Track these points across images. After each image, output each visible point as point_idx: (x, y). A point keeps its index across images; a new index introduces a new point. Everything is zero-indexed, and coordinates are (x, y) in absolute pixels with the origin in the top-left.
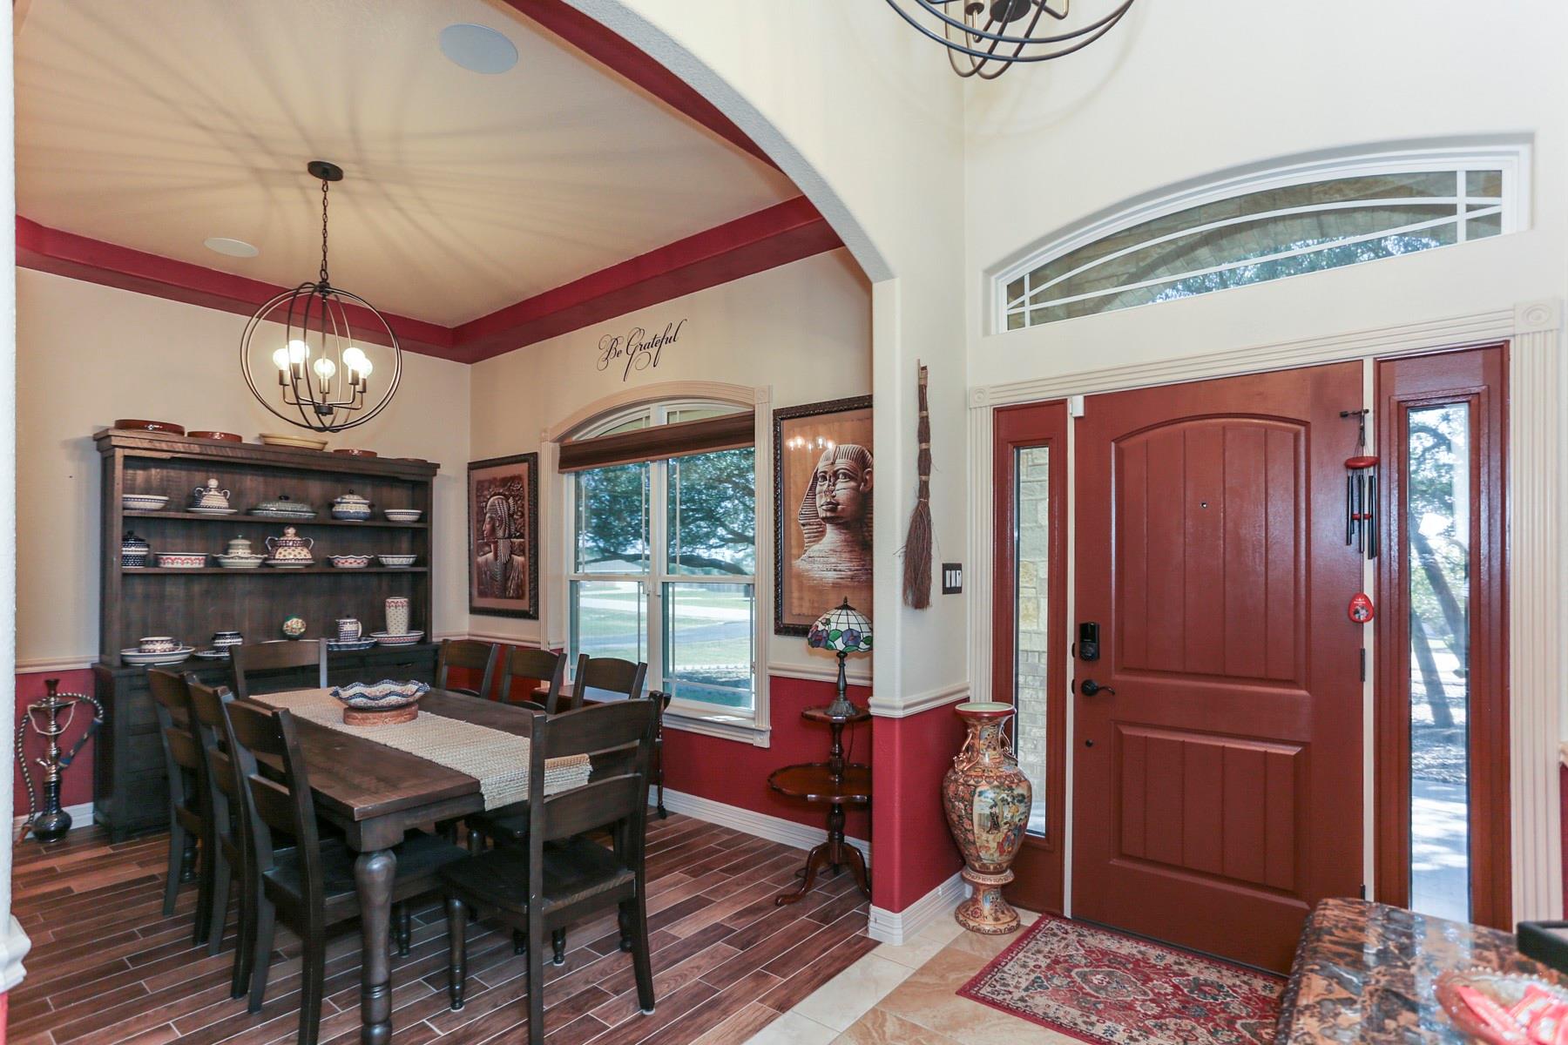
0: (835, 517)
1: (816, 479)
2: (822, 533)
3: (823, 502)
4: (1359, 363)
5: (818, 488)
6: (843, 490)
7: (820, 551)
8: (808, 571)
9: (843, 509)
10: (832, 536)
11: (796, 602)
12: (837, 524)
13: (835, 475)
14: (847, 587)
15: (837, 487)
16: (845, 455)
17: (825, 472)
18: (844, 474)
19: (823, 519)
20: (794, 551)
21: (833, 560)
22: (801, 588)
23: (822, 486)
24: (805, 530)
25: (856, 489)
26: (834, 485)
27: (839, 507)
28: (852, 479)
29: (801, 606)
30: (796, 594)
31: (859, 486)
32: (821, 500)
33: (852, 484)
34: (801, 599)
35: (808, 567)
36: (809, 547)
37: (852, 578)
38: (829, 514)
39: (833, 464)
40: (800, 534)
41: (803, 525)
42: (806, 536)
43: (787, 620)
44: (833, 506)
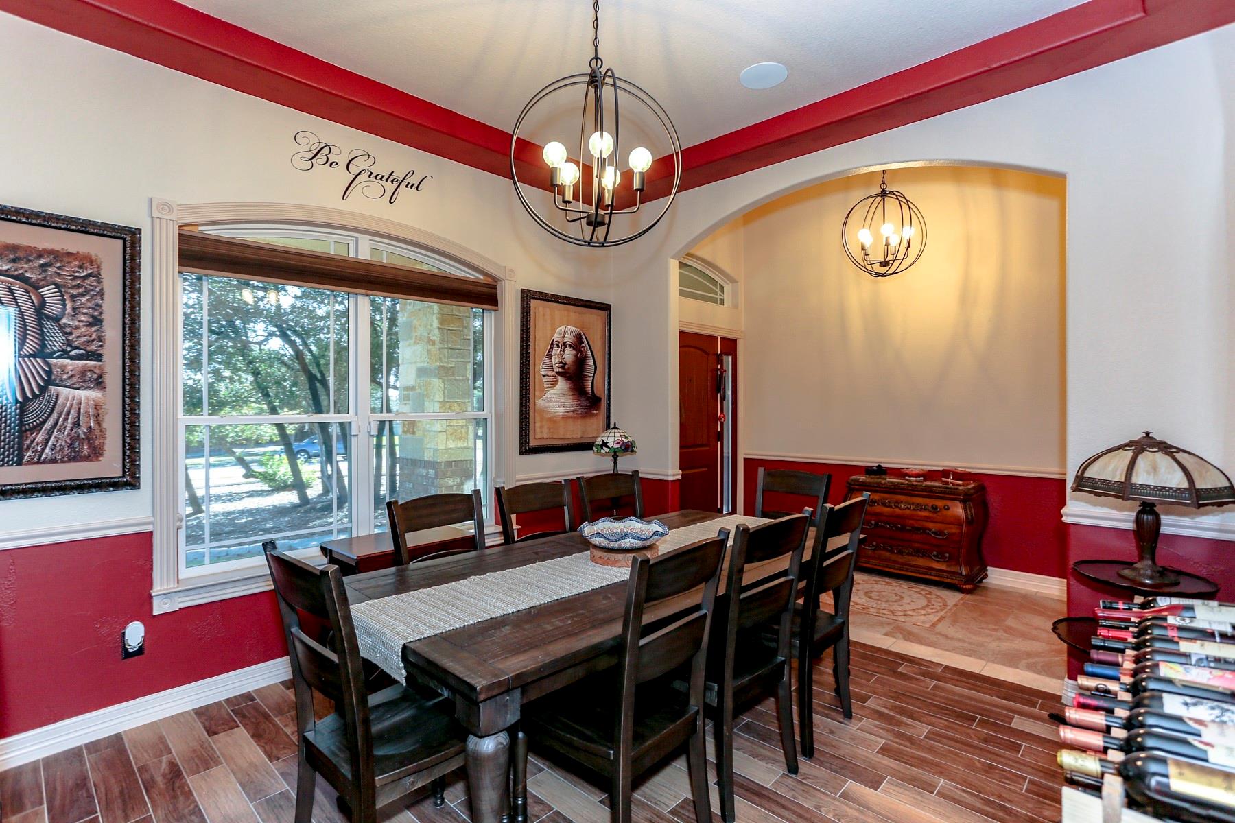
0: (565, 373)
1: (552, 345)
2: (556, 382)
3: (557, 361)
4: (717, 338)
5: (554, 352)
6: (569, 355)
7: (554, 394)
8: (548, 407)
9: (569, 368)
10: (562, 385)
11: (538, 430)
12: (565, 377)
13: (565, 344)
14: (571, 417)
15: (566, 353)
16: (571, 333)
17: (559, 342)
18: (570, 345)
19: (557, 372)
20: (537, 394)
21: (562, 400)
22: (542, 419)
23: (556, 351)
24: (545, 379)
25: (576, 356)
26: (564, 351)
27: (567, 366)
28: (574, 349)
29: (542, 432)
30: (538, 425)
31: (578, 354)
32: (556, 360)
33: (574, 352)
34: (541, 427)
35: (547, 405)
36: (548, 391)
37: (574, 411)
38: (560, 370)
39: (563, 337)
40: (541, 381)
41: (544, 376)
42: (545, 383)
43: (532, 443)
44: (563, 365)
